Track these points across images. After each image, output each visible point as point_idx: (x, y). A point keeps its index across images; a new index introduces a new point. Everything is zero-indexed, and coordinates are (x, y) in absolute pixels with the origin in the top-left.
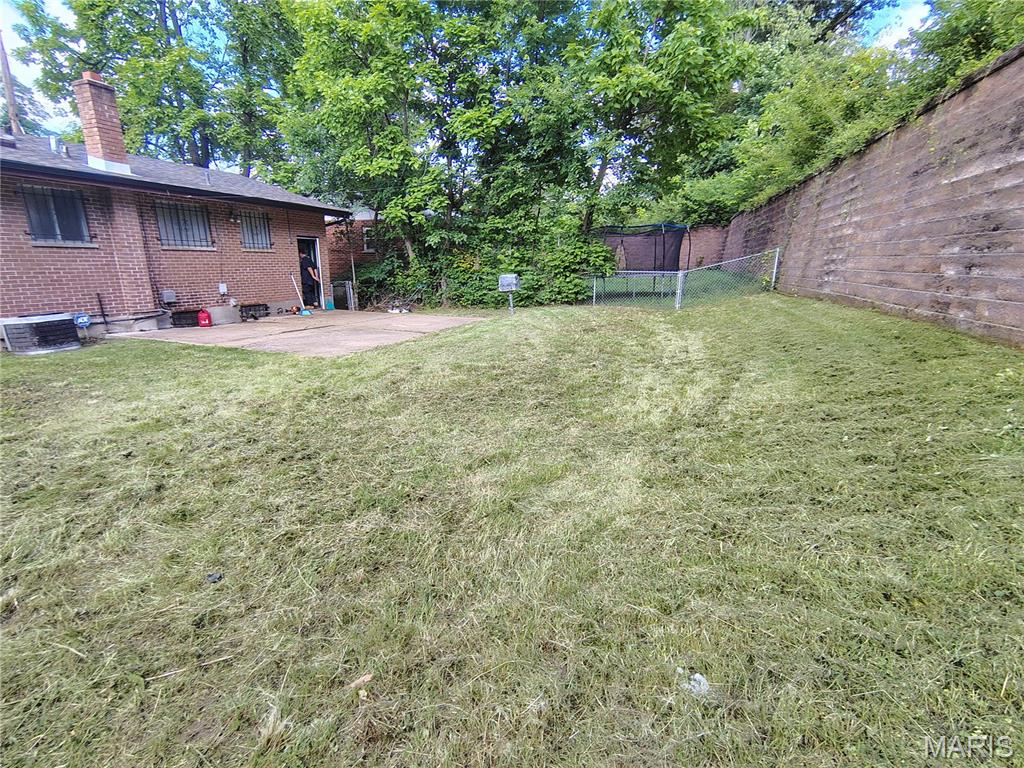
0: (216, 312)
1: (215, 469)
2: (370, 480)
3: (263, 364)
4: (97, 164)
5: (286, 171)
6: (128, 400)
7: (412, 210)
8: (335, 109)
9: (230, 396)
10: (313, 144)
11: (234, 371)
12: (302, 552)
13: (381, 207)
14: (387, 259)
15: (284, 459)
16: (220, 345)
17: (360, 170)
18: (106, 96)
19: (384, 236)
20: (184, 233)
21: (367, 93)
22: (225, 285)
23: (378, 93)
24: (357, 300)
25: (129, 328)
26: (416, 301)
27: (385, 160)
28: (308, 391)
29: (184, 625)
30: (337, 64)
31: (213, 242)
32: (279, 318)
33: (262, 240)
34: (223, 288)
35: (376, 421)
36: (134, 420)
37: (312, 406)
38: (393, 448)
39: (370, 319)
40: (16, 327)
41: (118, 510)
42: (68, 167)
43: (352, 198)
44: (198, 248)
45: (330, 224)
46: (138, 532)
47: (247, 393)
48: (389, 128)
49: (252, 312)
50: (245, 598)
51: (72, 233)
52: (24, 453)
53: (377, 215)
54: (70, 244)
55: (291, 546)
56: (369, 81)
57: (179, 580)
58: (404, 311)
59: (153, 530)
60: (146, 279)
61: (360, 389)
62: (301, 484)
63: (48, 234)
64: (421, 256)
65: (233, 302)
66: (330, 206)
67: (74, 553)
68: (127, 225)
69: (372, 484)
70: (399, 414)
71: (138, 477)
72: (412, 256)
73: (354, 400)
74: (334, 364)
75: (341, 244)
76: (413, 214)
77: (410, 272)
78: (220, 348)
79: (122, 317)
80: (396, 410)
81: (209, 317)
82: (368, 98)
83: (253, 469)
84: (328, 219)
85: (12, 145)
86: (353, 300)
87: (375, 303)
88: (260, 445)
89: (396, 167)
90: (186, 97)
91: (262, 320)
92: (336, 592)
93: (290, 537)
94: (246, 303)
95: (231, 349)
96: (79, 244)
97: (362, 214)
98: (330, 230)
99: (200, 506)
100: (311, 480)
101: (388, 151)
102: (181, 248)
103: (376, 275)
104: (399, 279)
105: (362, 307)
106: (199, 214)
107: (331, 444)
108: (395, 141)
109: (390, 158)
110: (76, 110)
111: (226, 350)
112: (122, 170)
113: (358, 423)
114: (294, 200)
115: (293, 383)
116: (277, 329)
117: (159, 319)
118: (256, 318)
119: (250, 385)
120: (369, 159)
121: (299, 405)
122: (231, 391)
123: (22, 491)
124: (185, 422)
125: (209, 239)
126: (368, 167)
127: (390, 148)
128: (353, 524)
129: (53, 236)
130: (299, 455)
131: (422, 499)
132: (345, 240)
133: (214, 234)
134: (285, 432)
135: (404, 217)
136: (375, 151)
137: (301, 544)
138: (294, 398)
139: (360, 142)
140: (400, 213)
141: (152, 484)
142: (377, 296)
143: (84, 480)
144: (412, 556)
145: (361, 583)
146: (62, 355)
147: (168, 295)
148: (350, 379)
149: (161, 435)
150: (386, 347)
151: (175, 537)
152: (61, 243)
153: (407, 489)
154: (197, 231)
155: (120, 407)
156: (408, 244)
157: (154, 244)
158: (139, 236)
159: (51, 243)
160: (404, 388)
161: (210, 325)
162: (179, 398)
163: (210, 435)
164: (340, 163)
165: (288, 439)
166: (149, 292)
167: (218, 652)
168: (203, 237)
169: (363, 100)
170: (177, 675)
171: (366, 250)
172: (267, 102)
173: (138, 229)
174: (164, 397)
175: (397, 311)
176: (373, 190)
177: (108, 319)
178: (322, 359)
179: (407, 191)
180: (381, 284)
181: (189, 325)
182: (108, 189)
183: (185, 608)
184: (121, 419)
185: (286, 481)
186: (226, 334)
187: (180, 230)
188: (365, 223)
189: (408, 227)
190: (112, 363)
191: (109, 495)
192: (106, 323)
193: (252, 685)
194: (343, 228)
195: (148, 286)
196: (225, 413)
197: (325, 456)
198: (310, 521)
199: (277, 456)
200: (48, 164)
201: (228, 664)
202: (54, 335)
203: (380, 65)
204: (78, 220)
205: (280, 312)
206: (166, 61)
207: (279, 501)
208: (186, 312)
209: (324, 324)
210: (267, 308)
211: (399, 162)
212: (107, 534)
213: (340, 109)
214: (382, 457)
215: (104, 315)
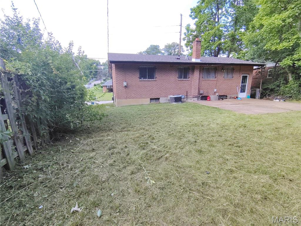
0: (212, 97)
1: (209, 141)
2: (264, 163)
3: (224, 113)
4: (194, 60)
5: (242, 54)
6: (189, 117)
7: (296, 61)
8: (268, 28)
9: (214, 121)
10: (256, 43)
11: (215, 114)
12: (235, 178)
13: (280, 61)
14: (278, 80)
15: (230, 145)
16: (212, 106)
17: (273, 48)
18: (199, 43)
19: (279, 72)
21: (284, 19)
22: (216, 89)
23: (289, 17)
24: (260, 95)
25: (191, 100)
26: (288, 97)
27: (287, 43)
28: (239, 124)
29: (200, 182)
31: (216, 77)
32: (230, 100)
33: (230, 76)
34: (215, 90)
35: (269, 141)
36: (190, 122)
37: (241, 130)
38: (276, 154)
39: (265, 103)
40: (172, 98)
41: (186, 144)
42: (188, 62)
43: (267, 59)
44: (211, 79)
45: (255, 69)
46: (190, 151)
47: (219, 121)
48: (292, 30)
49: (222, 97)
50: (216, 184)
51: (185, 77)
52: (170, 125)
53: (276, 64)
54: (184, 79)
55: (231, 174)
56: (285, 14)
57: (199, 169)
58: (282, 101)
59: (193, 152)
60: (197, 87)
61: (260, 128)
62: (236, 154)
63: (181, 78)
64: (296, 79)
65: (217, 94)
66: (257, 63)
67: (177, 151)
68: (197, 74)
69: (265, 165)
70: (279, 141)
71: (191, 137)
72: (291, 79)
73: (258, 131)
74: (249, 117)
75: (258, 76)
76: (296, 62)
77: (288, 85)
78: (212, 107)
79: (190, 97)
80: (277, 139)
81: (210, 98)
82: (284, 21)
83: (220, 145)
84: (255, 67)
85: (179, 59)
86: (258, 95)
87: (267, 97)
88: (223, 138)
89: (292, 45)
90: (216, 38)
91: (224, 100)
92: (247, 199)
93: (232, 171)
94: (221, 95)
95: (215, 108)
96: (186, 79)
97: (270, 65)
98: (254, 71)
99: (205, 150)
100: (239, 155)
101: (289, 39)
102: (207, 79)
103: (271, 86)
104: (282, 88)
105: (261, 98)
106: (214, 70)
107: (248, 144)
108: (293, 34)
109: (289, 41)
110: (191, 48)
111: (214, 108)
112: (198, 61)
113: (259, 140)
114: (243, 63)
115: (234, 121)
116: (229, 103)
117: (198, 97)
118: (223, 99)
119: (220, 119)
120: (279, 43)
121: (236, 128)
122: (214, 120)
123: (170, 133)
124: (202, 126)
125: (215, 77)
126: (277, 47)
127: (290, 37)
128: (256, 177)
129: (182, 78)
130: (235, 145)
131: (291, 181)
132: (260, 75)
133: (216, 75)
134: (231, 136)
135: (291, 64)
136: (281, 40)
137: (235, 175)
138: (234, 126)
139: (276, 38)
140: (290, 63)
141: (194, 140)
142: (269, 94)
143: (180, 134)
144: (284, 202)
145: (259, 200)
146: (178, 104)
147: (201, 92)
148: (256, 123)
149: (196, 128)
150: (272, 114)
151: (198, 157)
152: (183, 79)
153: (283, 173)
154: (212, 75)
155: (188, 118)
156: (290, 75)
157: (201, 78)
158: (198, 77)
159: (181, 79)
160: (282, 132)
161: (210, 100)
162: (201, 119)
163: (208, 131)
164: (265, 47)
165: (232, 138)
166: (197, 91)
167: (208, 195)
169: (281, 22)
170: (197, 195)
171: (268, 77)
172: (241, 34)
173: (198, 75)
174: (197, 118)
175: (278, 100)
176: (276, 55)
177: (187, 97)
178: (245, 114)
179: (295, 53)
180: (272, 90)
181: (204, 100)
182: (194, 66)
183: (202, 178)
184: (188, 122)
185: (230, 152)
186: (214, 103)
187: (208, 75)
188: (269, 68)
189: (292, 68)
190: (187, 108)
191: (185, 140)
192: (187, 98)
193: (216, 212)
194: (260, 70)
195: (197, 89)
196: (213, 126)
197: (245, 148)
198: (240, 168)
199: (228, 143)
200: (185, 62)
201: (210, 200)
202: (178, 100)
203: (293, 6)
204: (187, 73)
205: (230, 98)
206: (213, 31)
207: (228, 157)
208: (205, 96)
209: (246, 103)
210: (226, 96)
211: (294, 42)
212: (184, 149)
213: (270, 28)
214: (270, 156)
215: (187, 96)
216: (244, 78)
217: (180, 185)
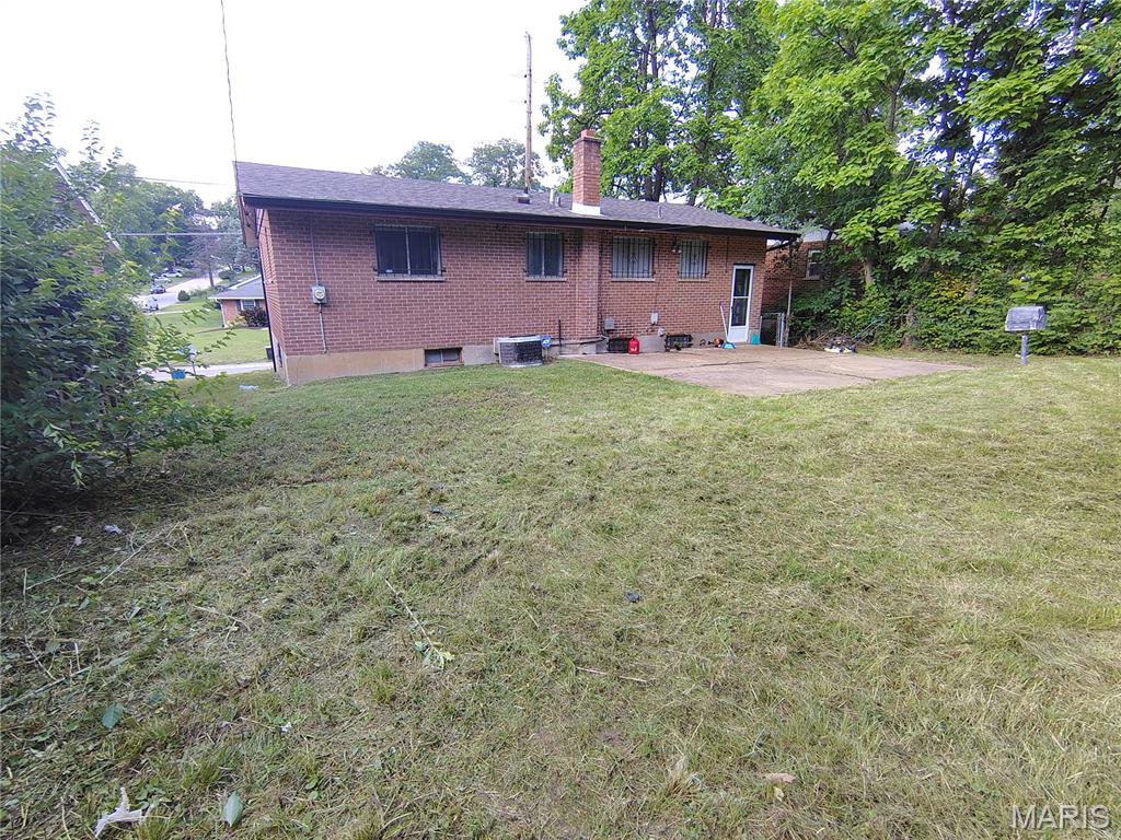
0: (644, 340)
1: (638, 492)
2: (798, 546)
3: (683, 396)
4: (580, 210)
5: (734, 195)
6: (571, 414)
7: (882, 225)
8: (803, 116)
9: (652, 424)
10: (770, 162)
11: (656, 399)
12: (717, 603)
13: (840, 224)
14: (836, 287)
15: (702, 498)
16: (644, 372)
17: (821, 184)
18: (594, 147)
19: (837, 259)
20: (630, 266)
21: (847, 89)
22: (656, 314)
23: (861, 86)
24: (787, 334)
25: (575, 351)
26: (863, 339)
27: (856, 168)
28: (729, 430)
29: (607, 632)
30: (814, 65)
31: (654, 273)
32: (700, 350)
33: (698, 269)
34: (654, 318)
35: (810, 478)
36: (575, 432)
37: (733, 448)
38: (828, 515)
39: (801, 358)
40: (507, 345)
41: (562, 508)
42: (559, 214)
43: (804, 217)
44: (640, 279)
45: (772, 249)
46: (576, 533)
47: (668, 423)
48: (870, 126)
49: (676, 342)
50: (659, 629)
51: (552, 271)
52: (504, 445)
53: (830, 234)
54: (549, 278)
55: (706, 592)
56: (852, 74)
57: (605, 589)
58: (847, 351)
59: (586, 534)
60: (595, 308)
61: (788, 438)
62: (719, 528)
63: (537, 272)
64: (882, 283)
65: (660, 331)
66: (775, 228)
67: (531, 537)
68: (590, 259)
69: (801, 551)
70: (838, 476)
71: (575, 482)
72: (870, 282)
73: (781, 449)
74: (757, 404)
75: (779, 271)
76: (881, 230)
77: (864, 303)
78: (645, 376)
79: (572, 341)
80: (833, 470)
81: (638, 345)
82: (848, 95)
83: (672, 500)
84: (771, 243)
85: (527, 202)
86: (783, 333)
87: (808, 340)
88: (679, 477)
89: (871, 173)
90: (651, 137)
91: (683, 350)
92: (751, 661)
93: (706, 583)
94: (672, 333)
95: (655, 378)
96: (554, 278)
97: (812, 235)
98: (770, 256)
99: (623, 524)
100: (727, 528)
101: (863, 154)
102: (626, 279)
103: (817, 306)
104: (847, 311)
105: (792, 343)
106: (646, 247)
107: (752, 493)
108: (874, 142)
109: (864, 163)
110: (569, 166)
111: (651, 378)
112: (594, 212)
113: (785, 477)
114: (737, 226)
115: (713, 420)
116: (699, 361)
117: (597, 343)
118: (679, 349)
119: (672, 416)
120: (836, 168)
121: (719, 444)
122: (653, 419)
123: (503, 475)
124: (614, 441)
125: (651, 270)
126: (831, 178)
127: (865, 150)
128: (776, 591)
129: (540, 274)
130: (717, 498)
131: (867, 589)
132: (786, 267)
133: (656, 265)
134: (705, 470)
135: (869, 235)
136: (843, 158)
137: (715, 593)
138: (714, 436)
139: (827, 150)
140: (865, 230)
141: (588, 494)
142: (812, 331)
143: (539, 477)
144: (849, 655)
145: (782, 662)
146: (530, 370)
147: (609, 323)
148: (778, 424)
149: (594, 450)
150: (821, 392)
151: (602, 549)
152: (543, 278)
153: (847, 570)
154: (642, 264)
155: (565, 419)
156: (867, 269)
157: (607, 278)
158: (596, 271)
159: (537, 278)
160: (846, 446)
161: (638, 352)
162: (609, 418)
163: (634, 458)
164: (797, 179)
165: (706, 478)
166: (595, 320)
167: (634, 671)
168: (646, 268)
169: (841, 99)
170: (600, 676)
171: (808, 277)
172: (726, 125)
173: (596, 264)
174: (598, 416)
175: (837, 350)
176: (829, 205)
177: (563, 342)
178: (745, 397)
179: (879, 202)
180: (820, 317)
181: (620, 351)
182: (582, 230)
183: (614, 617)
184: (565, 430)
185: (703, 521)
186: (651, 362)
187: (628, 262)
188: (812, 246)
189: (872, 247)
190: (562, 380)
191: (557, 494)
192: (561, 345)
193: (662, 719)
194: (786, 252)
195: (595, 314)
196: (648, 439)
197: (745, 505)
198: (731, 570)
199: (696, 493)
200: (547, 214)
201: (641, 687)
202: (529, 353)
203: (872, 50)
204: (557, 255)
205: (702, 344)
206: (641, 107)
207: (695, 540)
208: (620, 339)
209: (747, 359)
210: (690, 339)
211: (876, 167)
212: (554, 527)
213: (810, 116)
214: (814, 522)
215: (560, 339)
216: (742, 277)
217: (544, 654)
